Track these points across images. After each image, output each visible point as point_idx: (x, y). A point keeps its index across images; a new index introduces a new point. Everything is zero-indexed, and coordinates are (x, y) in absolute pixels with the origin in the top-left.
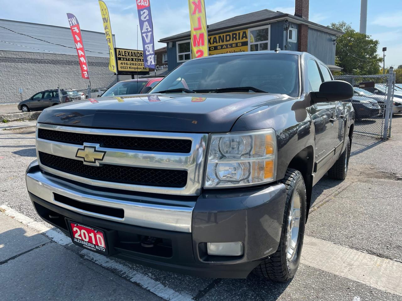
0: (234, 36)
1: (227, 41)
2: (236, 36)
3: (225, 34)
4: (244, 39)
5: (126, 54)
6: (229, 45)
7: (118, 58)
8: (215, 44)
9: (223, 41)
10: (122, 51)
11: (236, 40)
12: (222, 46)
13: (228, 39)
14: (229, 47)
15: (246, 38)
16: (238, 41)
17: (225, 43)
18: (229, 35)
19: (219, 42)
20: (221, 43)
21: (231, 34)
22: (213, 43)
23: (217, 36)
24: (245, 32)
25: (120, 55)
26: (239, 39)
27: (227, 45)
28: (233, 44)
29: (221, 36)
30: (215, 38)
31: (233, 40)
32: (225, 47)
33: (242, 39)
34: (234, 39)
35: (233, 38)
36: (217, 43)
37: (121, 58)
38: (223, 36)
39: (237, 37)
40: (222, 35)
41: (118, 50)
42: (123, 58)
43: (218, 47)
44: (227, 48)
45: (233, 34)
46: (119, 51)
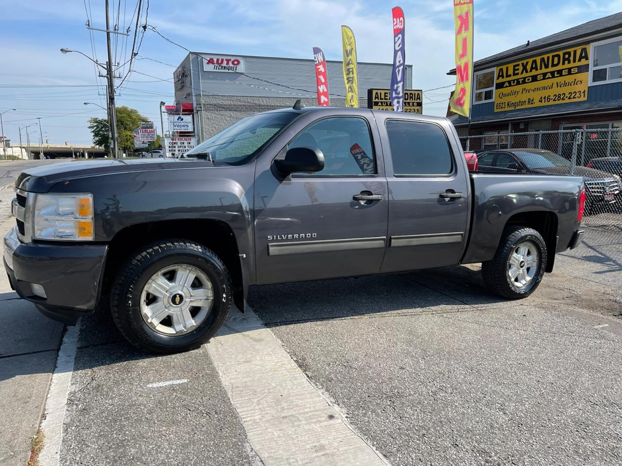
0: (567, 56)
1: (553, 65)
2: (570, 56)
3: (550, 55)
4: (583, 60)
5: (387, 96)
6: (556, 73)
7: (374, 102)
8: (534, 73)
9: (547, 67)
10: (381, 93)
11: (569, 62)
12: (545, 75)
13: (556, 62)
14: (556, 75)
15: (587, 59)
16: (572, 65)
17: (550, 69)
18: (558, 56)
19: (541, 69)
20: (544, 70)
21: (561, 53)
22: (531, 71)
23: (538, 59)
24: (586, 48)
25: (377, 99)
26: (574, 61)
27: (552, 73)
28: (564, 71)
29: (543, 58)
30: (535, 62)
31: (563, 64)
32: (549, 75)
33: (580, 60)
34: (566, 62)
35: (564, 60)
36: (537, 70)
37: (378, 102)
38: (548, 58)
39: (572, 58)
40: (545, 57)
41: (374, 92)
42: (382, 103)
43: (538, 77)
44: (553, 77)
45: (564, 54)
46: (377, 93)
